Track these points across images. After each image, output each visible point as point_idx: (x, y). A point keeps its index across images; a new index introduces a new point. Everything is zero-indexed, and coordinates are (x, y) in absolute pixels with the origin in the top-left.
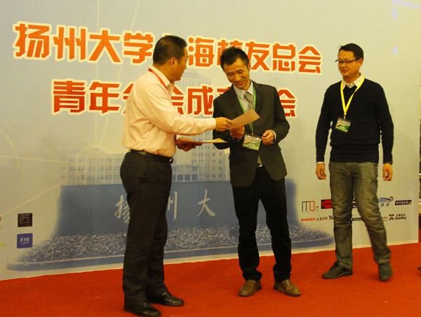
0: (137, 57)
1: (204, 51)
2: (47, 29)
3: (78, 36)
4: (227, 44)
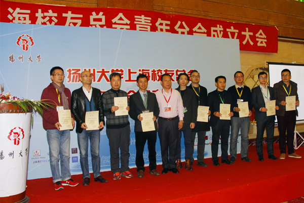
2: (79, 70)
3: (92, 72)
4: (155, 71)
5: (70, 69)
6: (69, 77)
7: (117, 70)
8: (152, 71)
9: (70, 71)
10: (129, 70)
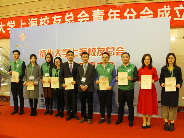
3: (52, 51)
4: (91, 49)
7: (66, 50)
8: (88, 49)
9: (41, 51)
10: (73, 49)
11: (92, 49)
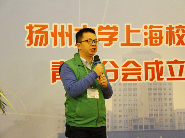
0: (107, 42)
1: (156, 34)
2: (46, 27)
3: (66, 30)
4: (173, 28)
5: (31, 26)
6: (30, 38)
7: (108, 27)
8: (167, 28)
9: (30, 27)
10: (128, 27)
11: (177, 27)
